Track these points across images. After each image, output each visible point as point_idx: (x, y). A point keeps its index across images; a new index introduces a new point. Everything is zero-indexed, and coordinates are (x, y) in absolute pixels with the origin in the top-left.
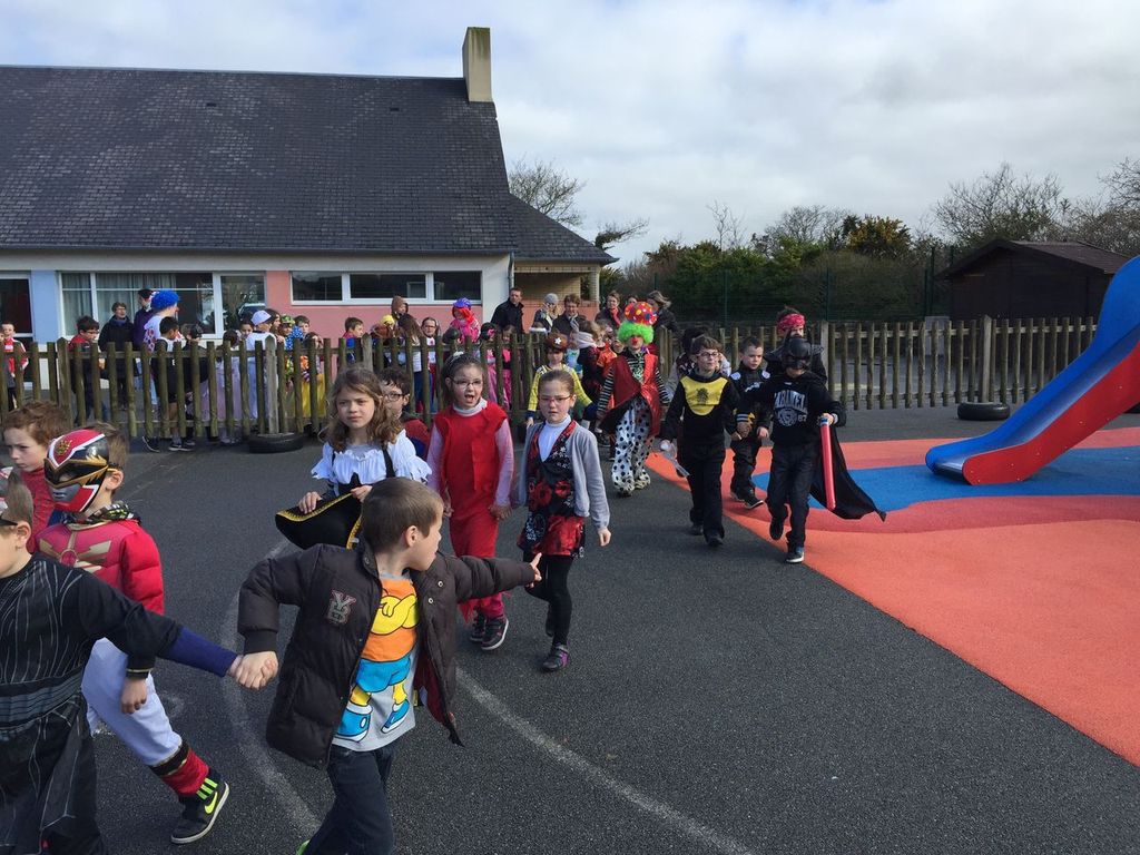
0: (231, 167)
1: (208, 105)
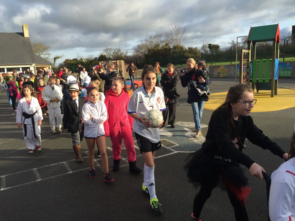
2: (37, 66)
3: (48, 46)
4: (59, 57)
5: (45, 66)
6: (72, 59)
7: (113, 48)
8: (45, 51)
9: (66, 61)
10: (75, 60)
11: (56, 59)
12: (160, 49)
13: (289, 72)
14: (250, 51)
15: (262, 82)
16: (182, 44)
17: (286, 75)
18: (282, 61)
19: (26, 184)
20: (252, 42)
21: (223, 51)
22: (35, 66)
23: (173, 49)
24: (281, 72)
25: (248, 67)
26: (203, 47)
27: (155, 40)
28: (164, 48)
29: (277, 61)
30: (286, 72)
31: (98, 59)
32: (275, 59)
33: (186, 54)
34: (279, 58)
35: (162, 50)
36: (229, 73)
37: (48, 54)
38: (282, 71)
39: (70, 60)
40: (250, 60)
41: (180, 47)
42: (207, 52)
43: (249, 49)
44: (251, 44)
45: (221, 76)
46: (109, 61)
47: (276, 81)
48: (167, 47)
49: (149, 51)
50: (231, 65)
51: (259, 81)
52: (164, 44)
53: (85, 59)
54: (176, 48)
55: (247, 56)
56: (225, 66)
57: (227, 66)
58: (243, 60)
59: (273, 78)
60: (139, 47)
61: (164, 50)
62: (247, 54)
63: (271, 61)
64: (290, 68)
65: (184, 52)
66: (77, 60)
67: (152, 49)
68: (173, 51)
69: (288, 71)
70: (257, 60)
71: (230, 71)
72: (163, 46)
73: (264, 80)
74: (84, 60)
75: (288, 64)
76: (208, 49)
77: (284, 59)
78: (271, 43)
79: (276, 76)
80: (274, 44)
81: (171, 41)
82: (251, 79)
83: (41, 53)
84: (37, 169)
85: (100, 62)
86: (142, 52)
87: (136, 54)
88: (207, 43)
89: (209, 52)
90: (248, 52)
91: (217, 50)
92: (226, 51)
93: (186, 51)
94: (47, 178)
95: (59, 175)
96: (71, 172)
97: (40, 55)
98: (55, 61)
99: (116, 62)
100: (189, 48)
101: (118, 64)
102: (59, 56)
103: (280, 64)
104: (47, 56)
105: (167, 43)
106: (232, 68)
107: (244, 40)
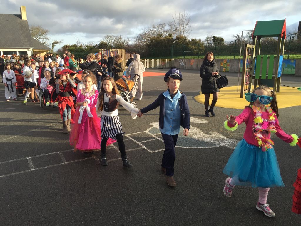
2: (34, 51)
3: (46, 30)
4: (58, 43)
5: (43, 51)
6: (71, 45)
7: (114, 36)
8: (44, 35)
9: (64, 46)
10: (74, 46)
11: (55, 45)
12: (163, 39)
13: (293, 69)
14: (255, 46)
15: (265, 78)
16: (185, 36)
17: (289, 73)
18: (287, 58)
19: (19, 173)
20: (257, 36)
21: (227, 44)
22: (33, 51)
23: (176, 40)
24: (284, 69)
25: (252, 63)
26: (207, 39)
27: (158, 29)
28: (167, 39)
29: (281, 58)
30: (290, 69)
31: (99, 46)
32: (280, 55)
33: (189, 46)
34: (284, 54)
35: (164, 40)
36: (232, 68)
37: (47, 39)
38: (286, 68)
39: (69, 46)
40: (254, 56)
41: (183, 38)
42: (211, 45)
43: (253, 44)
44: (256, 39)
45: (224, 71)
46: (109, 49)
47: (279, 78)
48: (170, 37)
49: (151, 40)
50: (235, 60)
51: (262, 78)
52: (167, 34)
53: (85, 45)
54: (179, 39)
55: (251, 51)
56: (228, 60)
57: (231, 60)
58: (246, 55)
59: (277, 75)
60: (142, 36)
61: (167, 41)
62: (251, 49)
63: (275, 57)
64: (294, 66)
65: (187, 44)
66: (77, 47)
67: (154, 39)
68: (176, 42)
69: (291, 68)
70: (262, 56)
71: (233, 65)
72: (165, 36)
73: (267, 77)
74: (83, 47)
75: (292, 61)
76: (212, 42)
77: (288, 56)
78: (276, 39)
79: (279, 74)
80: (279, 40)
81: (174, 31)
82: (254, 75)
83: (39, 37)
84: (31, 158)
85: (100, 50)
86: (144, 42)
87: (137, 43)
88: (211, 36)
89: (213, 45)
90: (252, 47)
91: (221, 44)
92: (230, 44)
93: (189, 42)
94: (41, 168)
95: (54, 165)
96: (66, 163)
97: (38, 39)
98: (53, 46)
99: (117, 51)
100: (192, 40)
101: (119, 52)
102: (58, 41)
103: (284, 60)
104: (45, 41)
105: (170, 33)
106: (236, 62)
107: (249, 35)
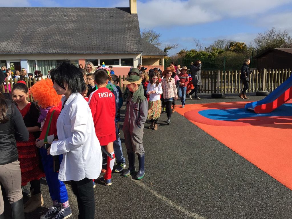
0: (70, 32)
1: (65, 16)
3: (158, 34)
4: (171, 48)
6: (189, 50)
10: (194, 51)
11: (167, 51)
22: (141, 58)
102: (171, 46)
